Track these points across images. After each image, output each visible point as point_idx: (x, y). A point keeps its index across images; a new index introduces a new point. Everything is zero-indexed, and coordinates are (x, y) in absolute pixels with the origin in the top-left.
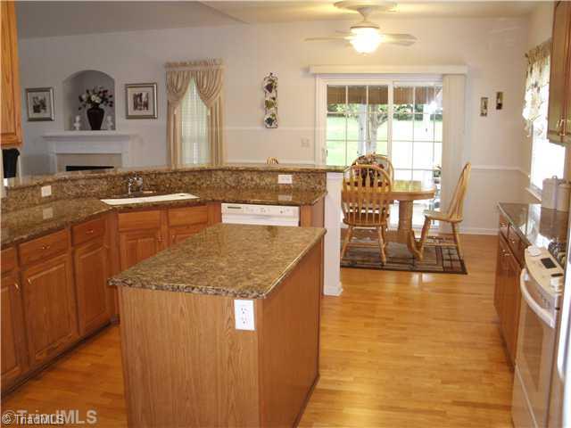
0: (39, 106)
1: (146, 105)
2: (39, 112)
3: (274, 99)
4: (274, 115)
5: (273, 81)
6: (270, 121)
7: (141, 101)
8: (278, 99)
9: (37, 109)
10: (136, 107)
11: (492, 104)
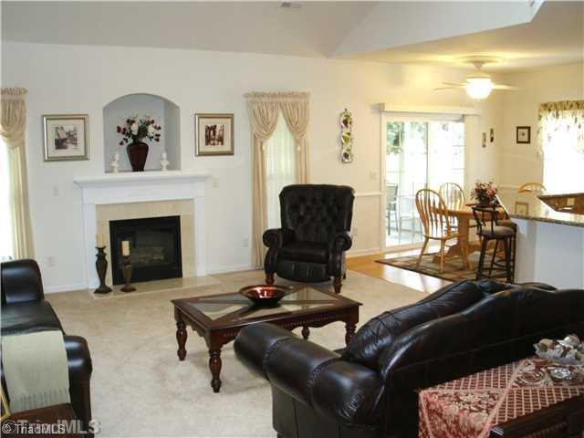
0: (64, 140)
1: (221, 140)
2: (65, 148)
3: (349, 134)
4: (349, 150)
5: (348, 116)
6: (346, 156)
7: (214, 134)
8: (352, 133)
9: (60, 144)
10: (208, 140)
11: (488, 139)
